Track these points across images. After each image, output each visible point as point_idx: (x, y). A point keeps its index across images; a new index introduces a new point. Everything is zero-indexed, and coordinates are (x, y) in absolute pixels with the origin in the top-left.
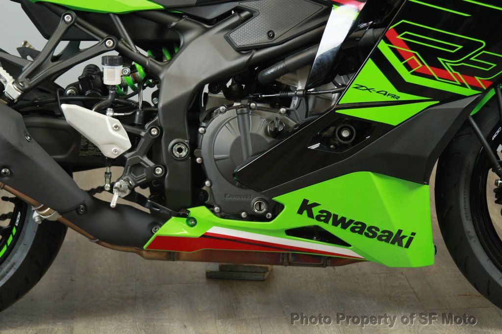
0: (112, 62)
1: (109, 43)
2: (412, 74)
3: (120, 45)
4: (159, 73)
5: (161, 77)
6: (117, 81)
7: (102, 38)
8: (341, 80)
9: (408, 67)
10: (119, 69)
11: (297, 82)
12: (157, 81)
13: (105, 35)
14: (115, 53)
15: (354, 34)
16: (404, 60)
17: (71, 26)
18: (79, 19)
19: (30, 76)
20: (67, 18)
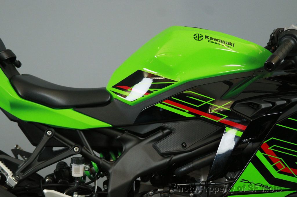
0: (78, 162)
1: (76, 149)
2: (279, 172)
3: (84, 150)
4: (109, 169)
5: (110, 171)
6: (81, 174)
7: (72, 146)
8: (230, 175)
9: (276, 168)
10: (82, 167)
11: (201, 176)
12: (108, 175)
13: (73, 144)
14: (80, 156)
15: (240, 146)
16: (274, 164)
17: (51, 138)
18: (56, 134)
19: (23, 171)
20: (49, 133)
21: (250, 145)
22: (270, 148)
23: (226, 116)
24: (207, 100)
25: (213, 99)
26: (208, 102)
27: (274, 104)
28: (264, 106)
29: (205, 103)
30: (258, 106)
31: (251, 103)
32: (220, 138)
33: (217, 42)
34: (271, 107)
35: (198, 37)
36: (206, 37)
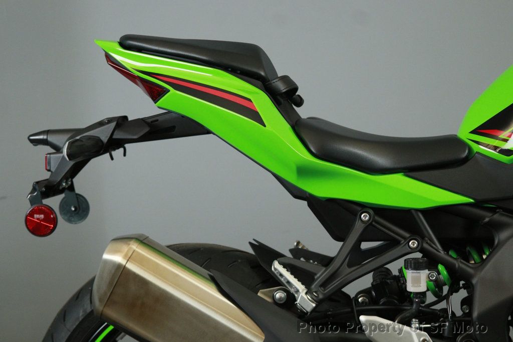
0: (416, 266)
1: (413, 244)
3: (425, 245)
4: (472, 276)
5: (474, 281)
6: (422, 288)
10: (424, 274)
12: (469, 287)
13: (407, 235)
14: (419, 255)
17: (369, 226)
18: (377, 218)
19: (324, 285)
20: (365, 217)
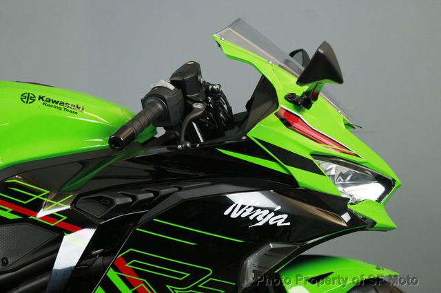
16: (134, 288)
21: (99, 261)
22: (127, 265)
23: (65, 218)
24: (38, 193)
25: (47, 192)
26: (39, 197)
27: (134, 198)
28: (119, 201)
29: (36, 197)
30: (112, 201)
31: (101, 198)
32: (57, 251)
33: (56, 105)
34: (130, 203)
35: (27, 98)
36: (40, 98)
